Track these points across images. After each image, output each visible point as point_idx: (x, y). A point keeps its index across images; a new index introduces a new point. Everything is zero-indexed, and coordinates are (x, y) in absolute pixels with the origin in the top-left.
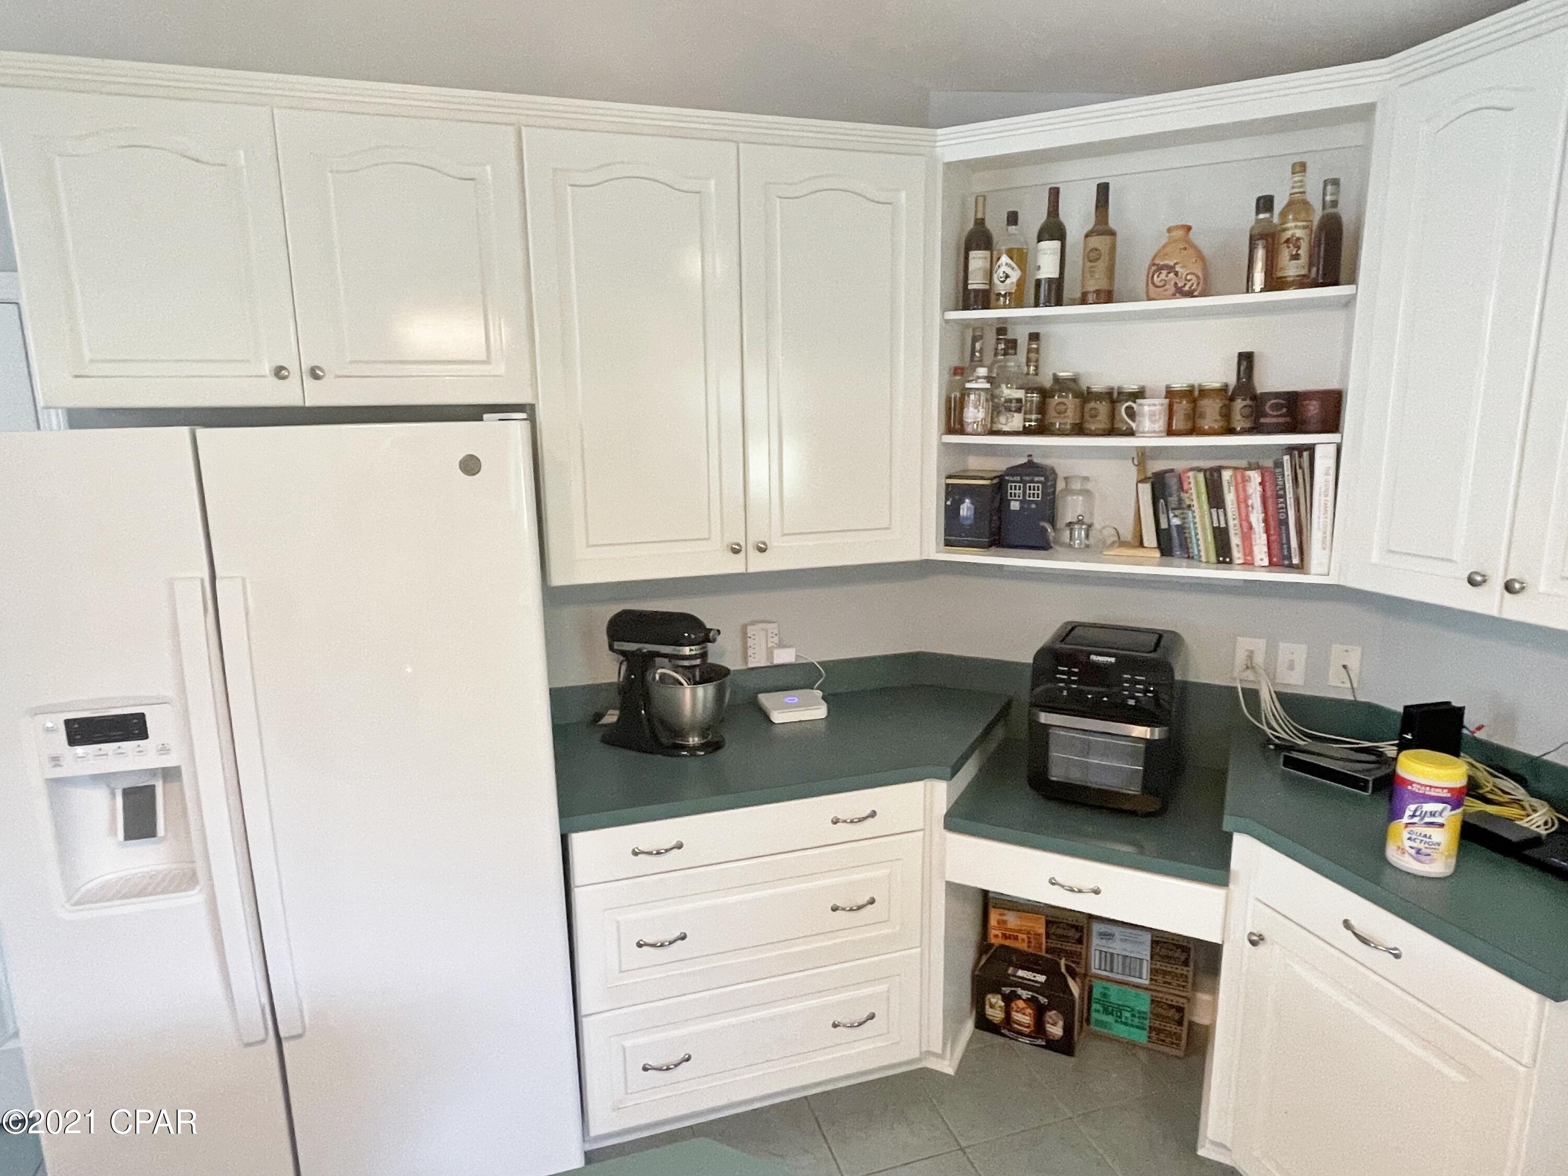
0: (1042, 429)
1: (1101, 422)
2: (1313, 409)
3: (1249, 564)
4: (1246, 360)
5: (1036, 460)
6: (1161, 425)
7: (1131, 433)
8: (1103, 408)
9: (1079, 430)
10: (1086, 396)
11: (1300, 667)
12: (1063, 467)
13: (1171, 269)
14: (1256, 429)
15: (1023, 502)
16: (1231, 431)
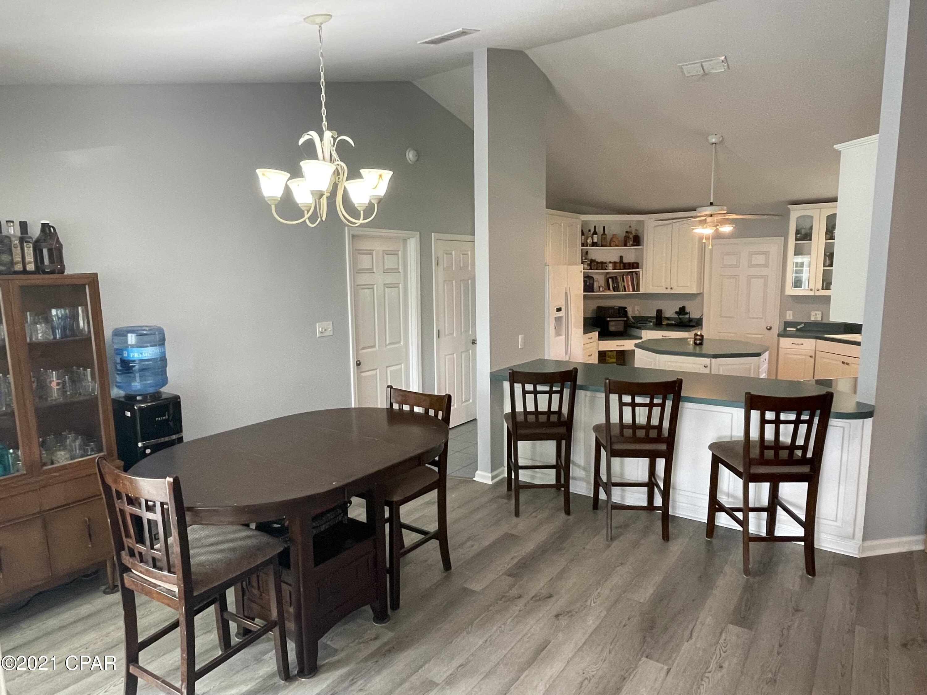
0: (591, 269)
1: (600, 268)
2: (635, 265)
3: (629, 291)
4: (621, 257)
5: (589, 275)
6: (611, 269)
7: (606, 269)
8: (601, 265)
9: (597, 269)
10: (597, 263)
11: (631, 311)
12: (595, 277)
13: (614, 242)
14: (624, 269)
15: (590, 283)
16: (621, 269)
